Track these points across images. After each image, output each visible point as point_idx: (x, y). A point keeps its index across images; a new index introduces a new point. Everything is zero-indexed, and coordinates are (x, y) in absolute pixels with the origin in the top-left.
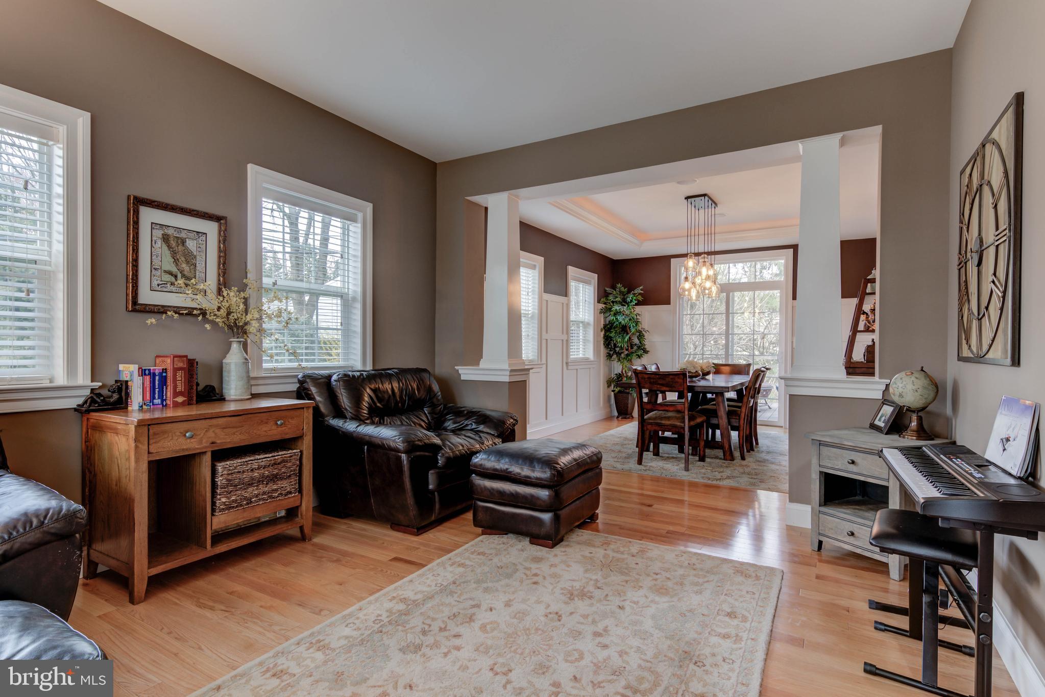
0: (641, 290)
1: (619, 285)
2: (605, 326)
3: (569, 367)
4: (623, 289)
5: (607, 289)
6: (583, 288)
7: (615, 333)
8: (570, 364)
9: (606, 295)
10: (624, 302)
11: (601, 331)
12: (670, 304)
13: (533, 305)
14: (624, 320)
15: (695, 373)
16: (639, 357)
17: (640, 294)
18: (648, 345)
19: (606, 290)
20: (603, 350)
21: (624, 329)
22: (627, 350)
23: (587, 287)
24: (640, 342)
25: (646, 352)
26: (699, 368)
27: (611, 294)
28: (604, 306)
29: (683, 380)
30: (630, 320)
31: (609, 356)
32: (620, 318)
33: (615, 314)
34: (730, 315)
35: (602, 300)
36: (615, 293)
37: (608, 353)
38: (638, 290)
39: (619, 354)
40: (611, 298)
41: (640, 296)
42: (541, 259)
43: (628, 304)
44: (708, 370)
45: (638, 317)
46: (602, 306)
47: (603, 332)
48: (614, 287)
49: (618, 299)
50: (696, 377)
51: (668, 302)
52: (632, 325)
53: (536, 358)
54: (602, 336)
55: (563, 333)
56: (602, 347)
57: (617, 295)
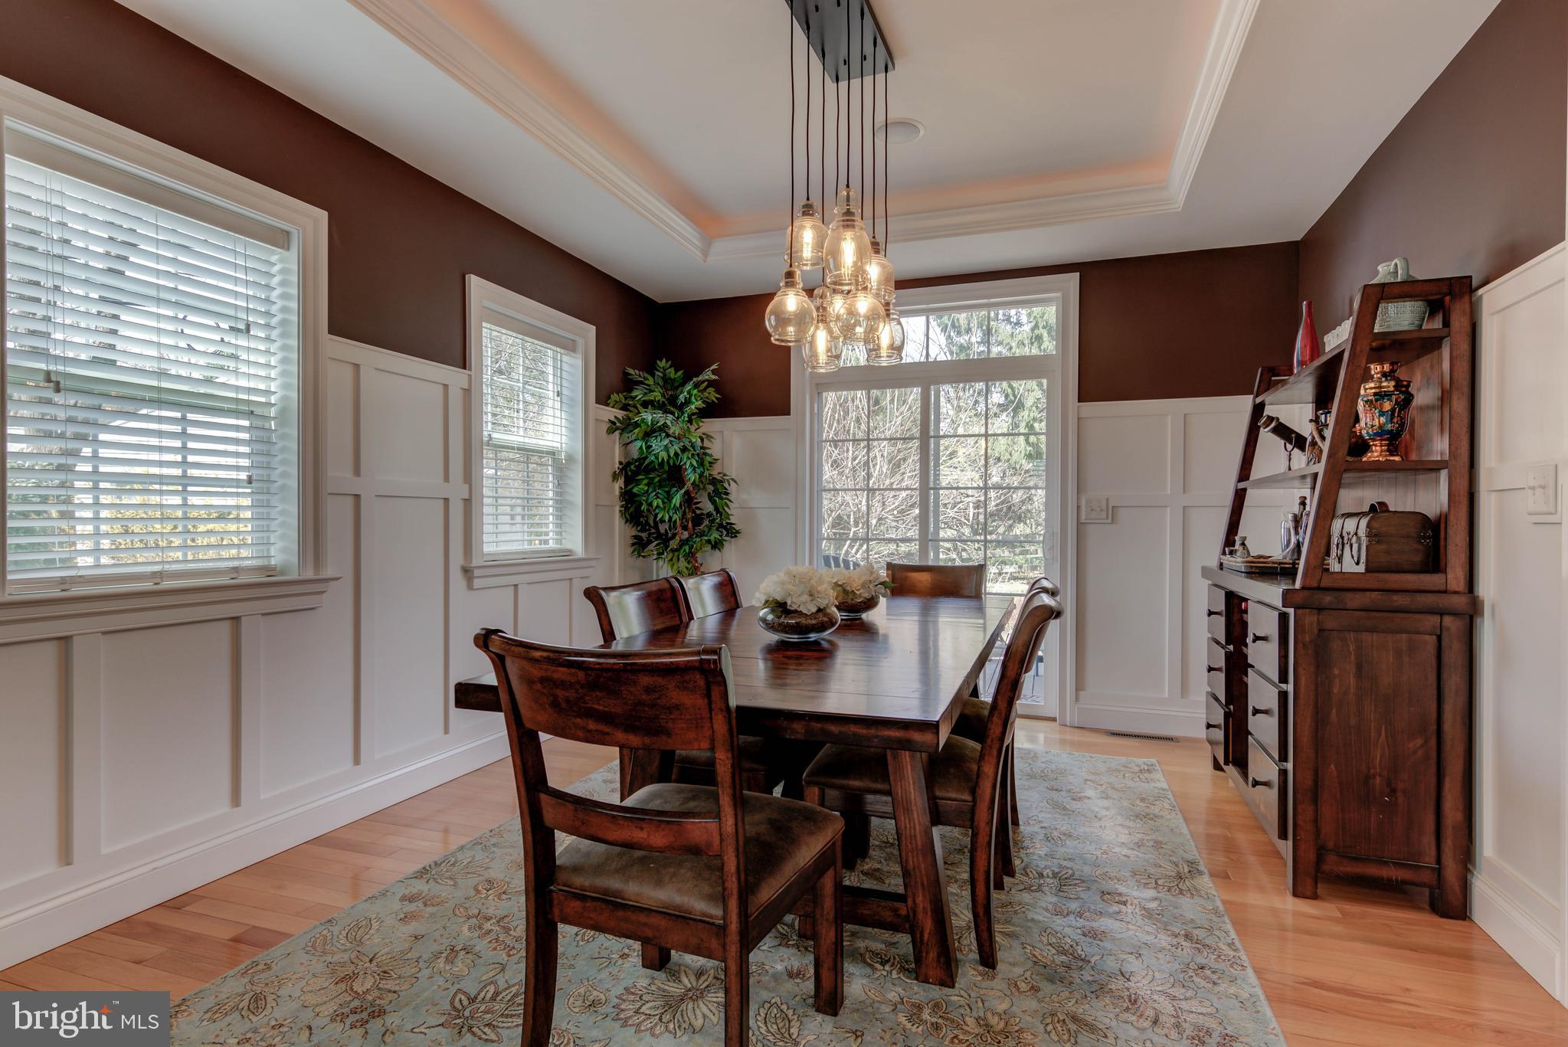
0: (714, 372)
1: (662, 364)
2: (625, 467)
3: (477, 583)
4: (671, 373)
5: (631, 371)
6: (555, 359)
7: (648, 485)
8: (477, 573)
9: (628, 385)
10: (670, 405)
11: (615, 477)
12: (788, 414)
13: (283, 373)
14: (666, 448)
15: (813, 615)
16: (717, 545)
17: (711, 383)
18: (736, 516)
19: (626, 374)
20: (619, 530)
21: (674, 475)
22: (685, 528)
23: (565, 358)
24: (717, 509)
25: (732, 532)
26: (832, 594)
27: (641, 383)
28: (620, 414)
29: (708, 695)
30: (684, 449)
31: (639, 545)
32: (658, 445)
33: (647, 435)
34: (932, 440)
35: (615, 397)
36: (651, 381)
37: (635, 537)
38: (708, 375)
39: (665, 540)
40: (638, 393)
41: (711, 390)
42: (319, 218)
43: (681, 408)
44: (867, 595)
45: (706, 443)
46: (611, 413)
47: (621, 482)
48: (651, 369)
49: (657, 395)
50: (821, 628)
51: (784, 409)
52: (688, 462)
53: (295, 560)
54: (617, 492)
55: (447, 479)
56: (617, 521)
57: (652, 388)
